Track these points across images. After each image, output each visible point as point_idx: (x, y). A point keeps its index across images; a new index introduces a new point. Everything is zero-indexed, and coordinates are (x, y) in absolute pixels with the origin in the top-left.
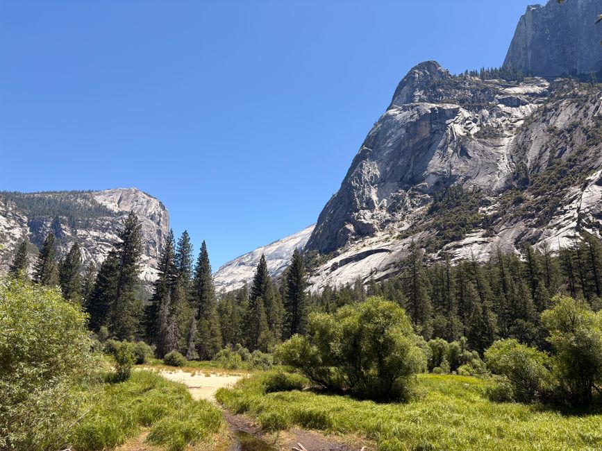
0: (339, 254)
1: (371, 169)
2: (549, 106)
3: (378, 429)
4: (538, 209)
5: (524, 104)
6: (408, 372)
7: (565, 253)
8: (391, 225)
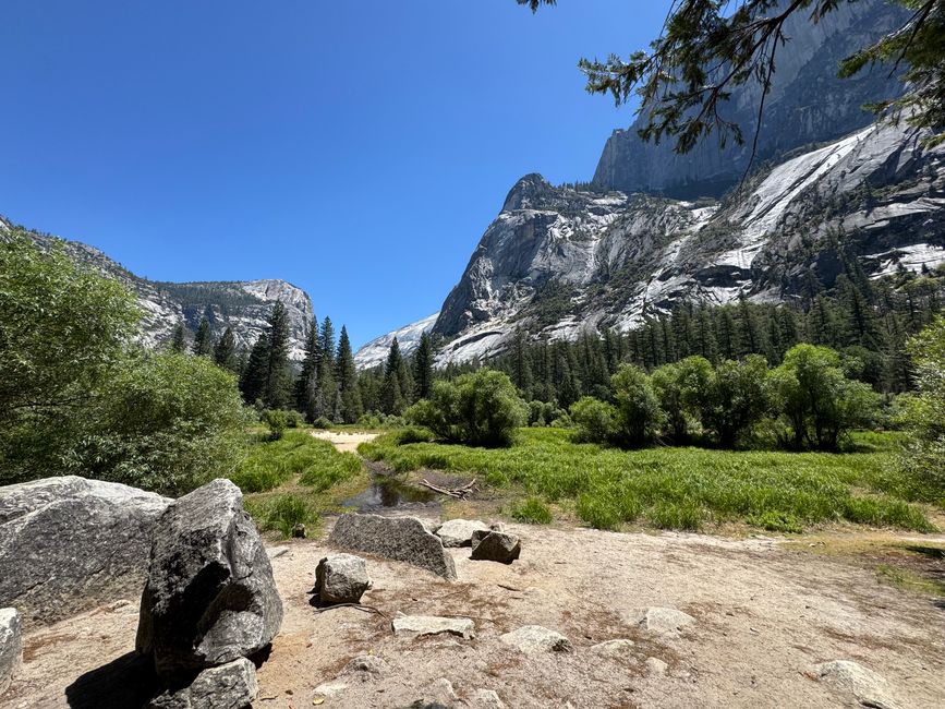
0: (459, 336)
1: (486, 265)
2: (626, 215)
3: (486, 466)
4: (615, 299)
5: (608, 213)
6: (511, 425)
7: (633, 333)
8: (502, 311)
